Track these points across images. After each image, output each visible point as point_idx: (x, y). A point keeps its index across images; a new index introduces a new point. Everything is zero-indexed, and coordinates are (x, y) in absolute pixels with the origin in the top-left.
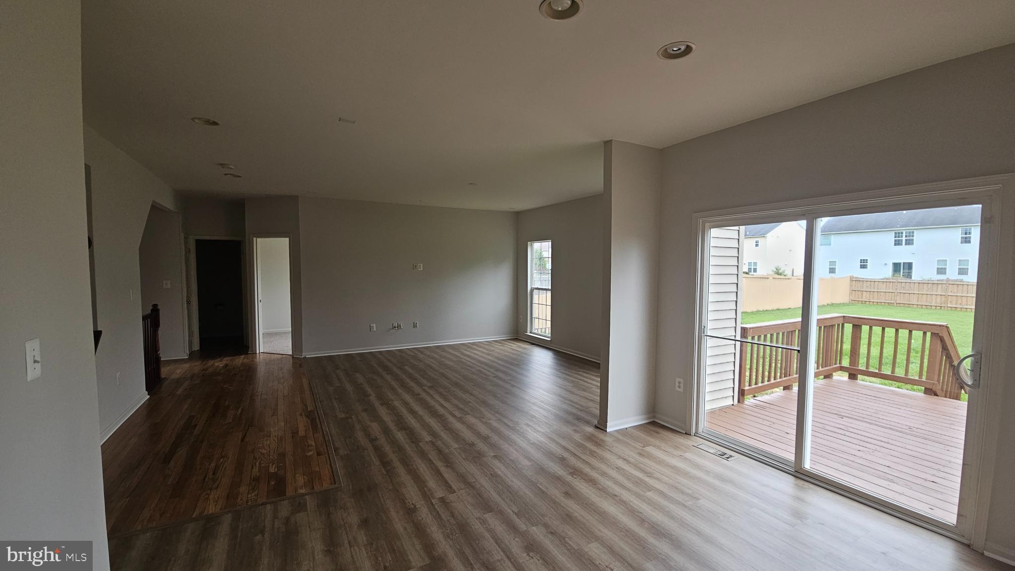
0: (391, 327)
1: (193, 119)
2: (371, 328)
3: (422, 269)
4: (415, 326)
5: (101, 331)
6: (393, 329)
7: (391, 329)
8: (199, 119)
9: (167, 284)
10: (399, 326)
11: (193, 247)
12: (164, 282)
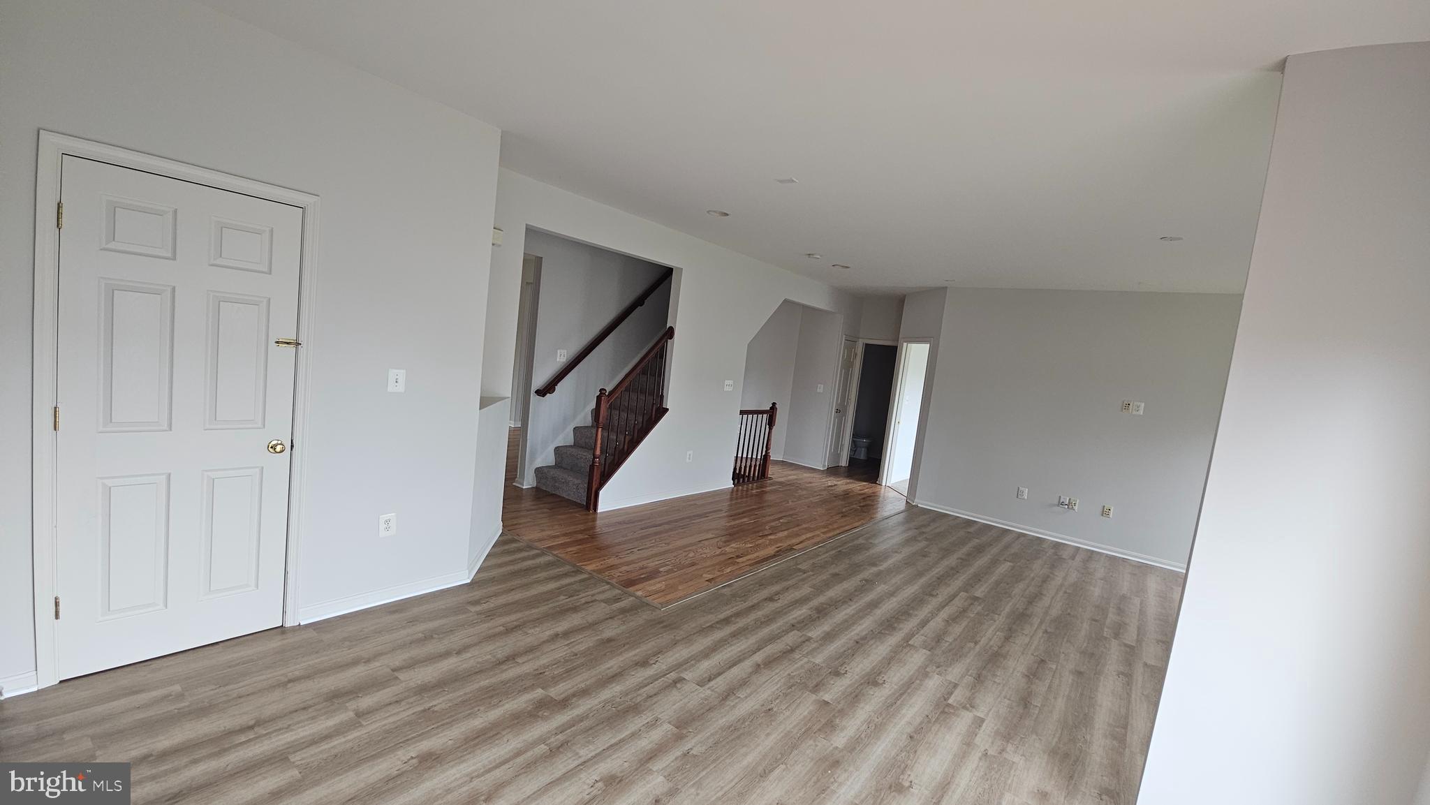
0: (1056, 502)
1: (708, 212)
2: (1019, 493)
3: (1141, 412)
4: (1105, 512)
5: (668, 409)
6: (1058, 506)
7: (1054, 505)
8: (714, 212)
9: (820, 389)
10: (1070, 505)
11: (860, 350)
12: (819, 385)
